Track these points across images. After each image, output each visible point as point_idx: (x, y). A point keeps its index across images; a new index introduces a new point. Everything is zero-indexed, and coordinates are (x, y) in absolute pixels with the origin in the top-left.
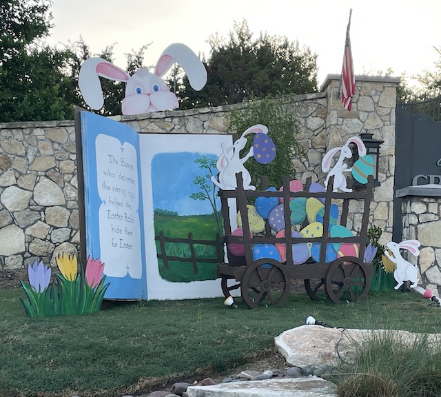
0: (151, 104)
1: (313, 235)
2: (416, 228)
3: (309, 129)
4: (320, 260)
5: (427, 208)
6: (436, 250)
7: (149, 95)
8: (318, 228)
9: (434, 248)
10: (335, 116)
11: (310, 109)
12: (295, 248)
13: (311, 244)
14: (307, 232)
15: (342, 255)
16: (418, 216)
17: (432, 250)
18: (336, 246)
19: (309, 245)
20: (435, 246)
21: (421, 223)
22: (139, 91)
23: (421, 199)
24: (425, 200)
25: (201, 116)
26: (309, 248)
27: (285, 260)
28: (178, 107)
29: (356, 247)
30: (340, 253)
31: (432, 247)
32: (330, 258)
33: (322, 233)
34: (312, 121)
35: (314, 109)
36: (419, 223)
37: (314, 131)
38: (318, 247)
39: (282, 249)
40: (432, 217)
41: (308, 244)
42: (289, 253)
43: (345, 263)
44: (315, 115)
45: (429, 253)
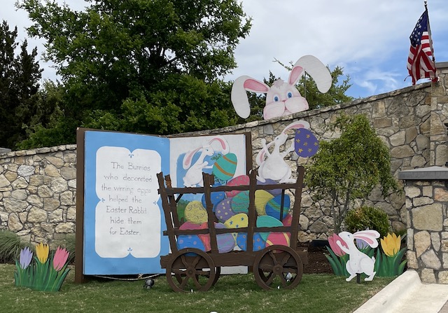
0: (286, 109)
1: (237, 226)
2: (411, 213)
3: (418, 116)
4: (247, 248)
5: (422, 191)
6: (432, 233)
7: (284, 101)
8: (243, 219)
9: (430, 232)
10: (435, 102)
11: (418, 97)
12: (219, 237)
13: (236, 234)
14: (231, 223)
15: (271, 244)
16: (412, 200)
17: (427, 233)
18: (264, 235)
19: (234, 236)
20: (430, 229)
21: (416, 207)
22: (276, 100)
23: (414, 183)
24: (419, 183)
25: (323, 115)
26: (235, 238)
27: (209, 249)
28: (308, 108)
29: (286, 236)
30: (268, 242)
31: (427, 231)
32: (258, 247)
33: (248, 223)
34: (420, 109)
35: (422, 97)
36: (413, 207)
37: (422, 118)
38: (244, 236)
39: (206, 239)
40: (426, 200)
41: (233, 234)
42: (214, 243)
43: (275, 252)
44: (422, 103)
45: (424, 237)
